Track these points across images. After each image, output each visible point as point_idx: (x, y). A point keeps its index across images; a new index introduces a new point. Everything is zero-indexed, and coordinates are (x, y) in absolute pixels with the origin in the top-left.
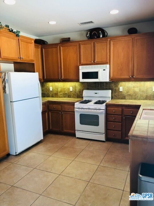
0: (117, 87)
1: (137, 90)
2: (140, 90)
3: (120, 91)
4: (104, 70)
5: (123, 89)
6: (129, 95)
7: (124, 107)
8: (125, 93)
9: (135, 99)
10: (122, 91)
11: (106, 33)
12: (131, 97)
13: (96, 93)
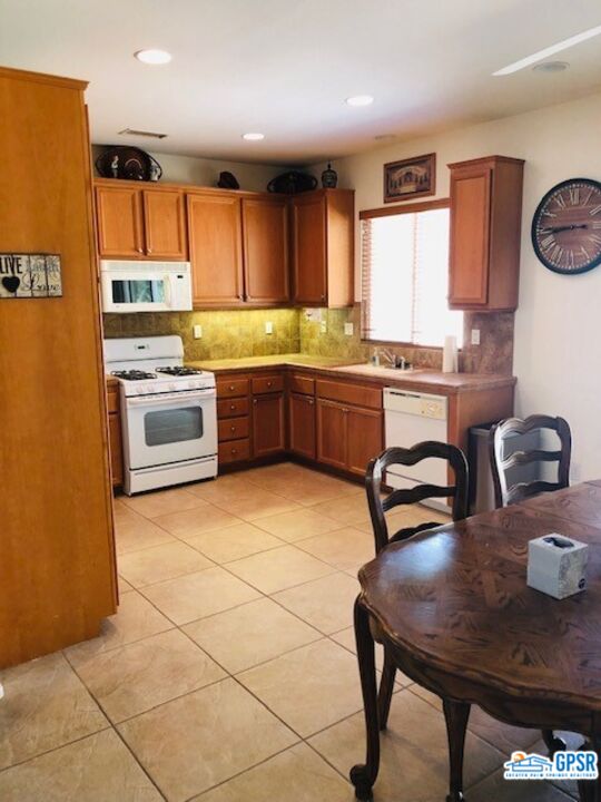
0: (188, 326)
1: (234, 331)
2: (240, 333)
3: (196, 336)
4: (179, 277)
5: (203, 331)
6: (218, 347)
7: (250, 375)
8: (207, 341)
9: (232, 356)
10: (200, 336)
11: (153, 164)
12: (221, 351)
13: (140, 348)
